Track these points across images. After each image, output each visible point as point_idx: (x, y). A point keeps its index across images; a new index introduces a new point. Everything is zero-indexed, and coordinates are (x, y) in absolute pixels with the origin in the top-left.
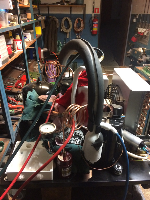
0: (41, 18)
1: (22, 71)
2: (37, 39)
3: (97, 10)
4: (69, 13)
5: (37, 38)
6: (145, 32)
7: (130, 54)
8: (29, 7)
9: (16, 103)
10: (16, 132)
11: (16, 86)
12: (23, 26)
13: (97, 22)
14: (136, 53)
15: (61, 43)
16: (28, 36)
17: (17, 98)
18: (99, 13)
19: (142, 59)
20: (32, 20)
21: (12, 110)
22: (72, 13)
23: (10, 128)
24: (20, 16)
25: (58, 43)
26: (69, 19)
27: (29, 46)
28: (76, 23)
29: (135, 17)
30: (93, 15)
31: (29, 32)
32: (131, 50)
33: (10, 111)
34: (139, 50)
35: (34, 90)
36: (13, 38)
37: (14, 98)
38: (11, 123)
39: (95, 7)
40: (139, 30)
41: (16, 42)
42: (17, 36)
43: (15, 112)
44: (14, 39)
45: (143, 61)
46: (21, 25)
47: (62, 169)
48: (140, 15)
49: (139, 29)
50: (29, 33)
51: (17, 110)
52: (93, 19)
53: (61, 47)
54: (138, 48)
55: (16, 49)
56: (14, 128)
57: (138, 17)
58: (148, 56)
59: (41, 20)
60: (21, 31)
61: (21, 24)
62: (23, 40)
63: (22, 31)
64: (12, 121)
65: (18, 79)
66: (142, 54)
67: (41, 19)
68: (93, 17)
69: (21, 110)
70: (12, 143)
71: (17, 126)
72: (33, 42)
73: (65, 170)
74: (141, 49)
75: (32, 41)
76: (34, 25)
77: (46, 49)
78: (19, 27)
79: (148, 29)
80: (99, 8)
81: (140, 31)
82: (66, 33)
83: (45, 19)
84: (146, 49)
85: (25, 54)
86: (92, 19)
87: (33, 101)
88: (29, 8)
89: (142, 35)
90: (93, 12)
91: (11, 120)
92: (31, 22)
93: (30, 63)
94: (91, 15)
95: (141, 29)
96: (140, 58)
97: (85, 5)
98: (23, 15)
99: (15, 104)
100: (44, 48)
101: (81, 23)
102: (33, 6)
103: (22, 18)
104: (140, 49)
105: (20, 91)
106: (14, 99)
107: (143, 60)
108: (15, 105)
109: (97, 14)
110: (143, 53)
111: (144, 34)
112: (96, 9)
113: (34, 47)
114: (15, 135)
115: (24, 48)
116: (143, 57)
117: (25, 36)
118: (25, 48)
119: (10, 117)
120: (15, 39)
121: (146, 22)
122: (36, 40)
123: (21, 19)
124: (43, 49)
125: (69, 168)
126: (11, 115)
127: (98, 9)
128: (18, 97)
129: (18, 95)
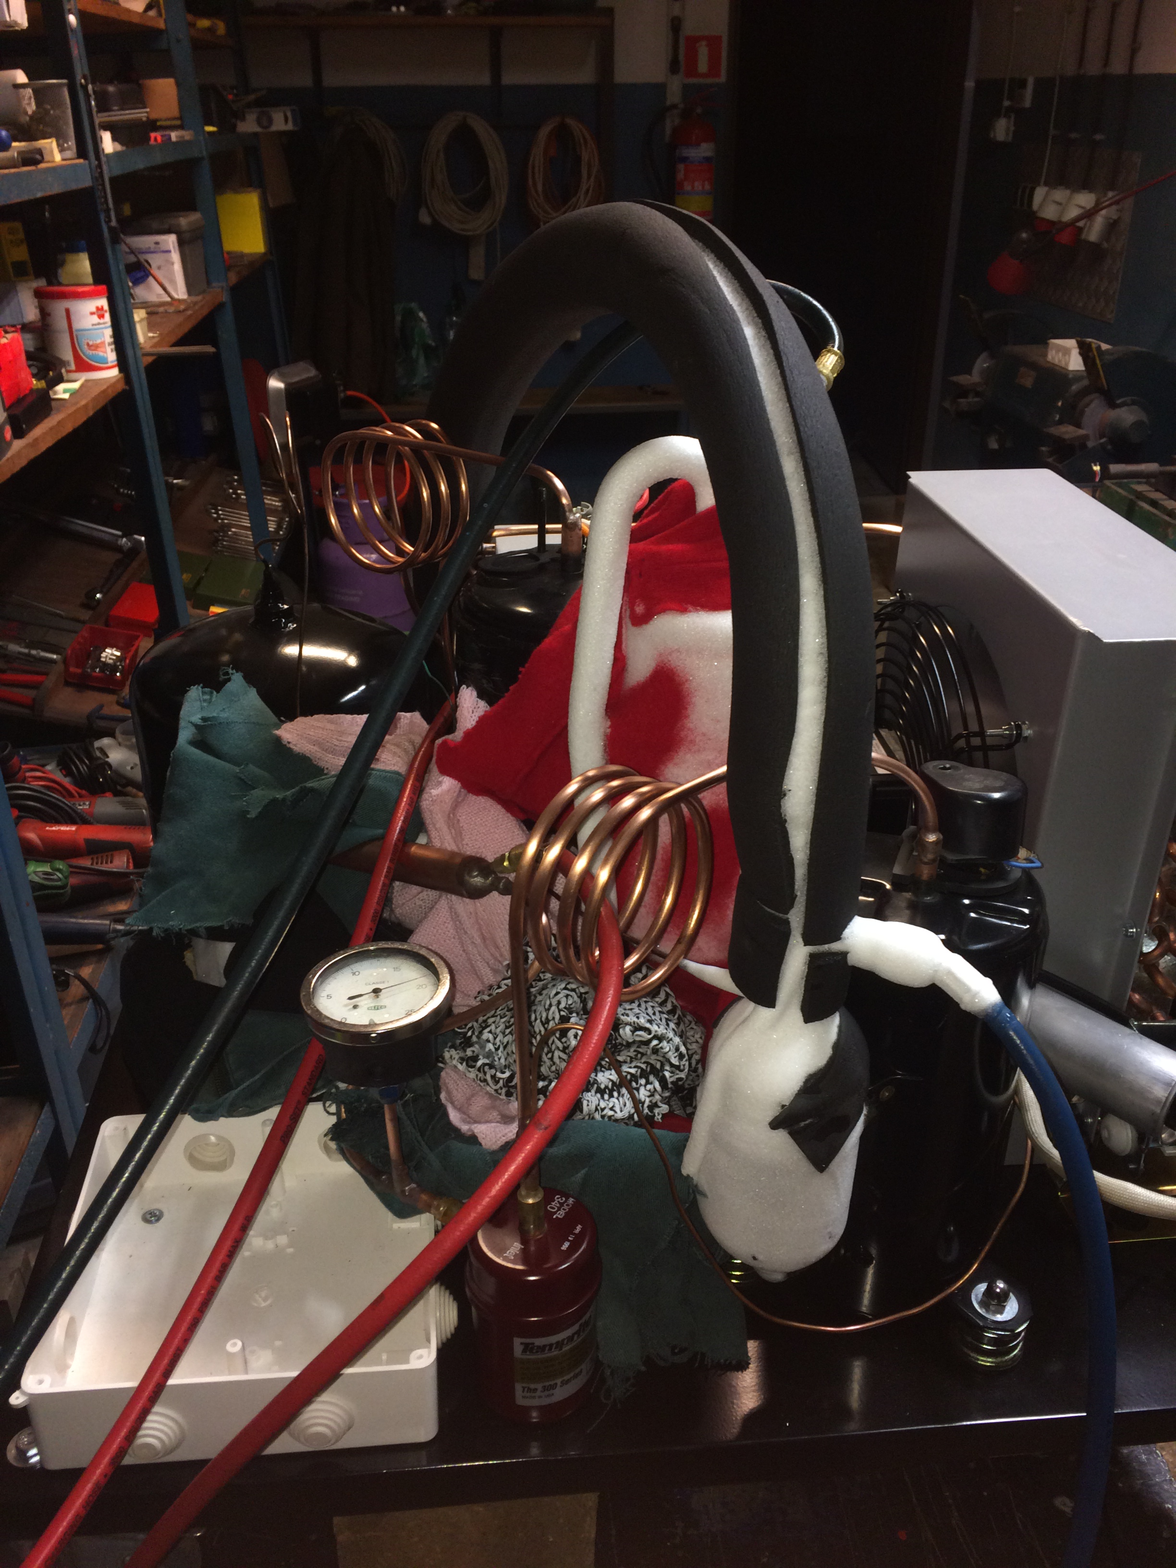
0: (259, 122)
1: (119, 549)
2: (234, 290)
3: (703, 52)
4: (485, 79)
5: (233, 278)
6: (1089, 215)
7: (977, 394)
8: (162, 25)
9: (83, 806)
10: (92, 1049)
11: (72, 669)
12: (117, 172)
13: (705, 150)
14: (1028, 380)
15: (425, 326)
16: (155, 261)
17: (83, 769)
18: (723, 79)
19: (1078, 425)
20: (187, 135)
21: (47, 868)
22: (509, 79)
23: (34, 1010)
24: (85, 88)
25: (399, 318)
26: (481, 127)
27: (174, 339)
28: (537, 156)
29: (1006, 103)
30: (674, 94)
31: (169, 231)
32: (982, 363)
33: (36, 870)
34: (1049, 358)
35: (237, 680)
36: (37, 276)
37: (65, 766)
38: (47, 971)
39: (689, 28)
40: (1041, 206)
41: (59, 307)
42: (70, 257)
43: (74, 880)
44: (41, 283)
45: (1090, 444)
46: (100, 166)
47: (518, 1344)
48: (1044, 86)
49: (1040, 193)
50: (171, 240)
51: (86, 862)
52: (677, 121)
53: (428, 351)
54: (1042, 341)
55: (64, 363)
56: (67, 1014)
57: (1027, 103)
58: (1124, 404)
59: (256, 134)
60: (102, 217)
61: (98, 157)
62: (118, 290)
63: (108, 210)
64: (53, 960)
65: (85, 615)
66: (1075, 388)
67: (258, 129)
68: (674, 106)
69: (120, 863)
70: (57, 1136)
71: (92, 994)
72: (205, 312)
73: (542, 1349)
74: (1067, 351)
75: (195, 299)
76: (205, 176)
77: (305, 372)
78: (86, 182)
79: (1110, 194)
80: (719, 38)
81: (1050, 213)
82: (464, 243)
83: (290, 127)
84: (1105, 346)
85: (140, 403)
86: (670, 123)
87: (238, 764)
88: (160, 32)
89: (1065, 238)
90: (674, 67)
91: (42, 951)
92: (181, 143)
93: (180, 488)
94: (660, 89)
95: (1060, 194)
96: (1060, 422)
97: (609, 12)
98: (111, 89)
99: (71, 818)
100: (288, 363)
101: (578, 160)
102: (192, 25)
103: (103, 107)
104: (1060, 349)
105: (106, 711)
106: (59, 776)
107: (1086, 437)
108: (73, 822)
109: (709, 81)
110: (1086, 382)
111: (1083, 236)
112: (693, 42)
113: (210, 349)
114: (82, 1070)
115: (130, 352)
116: (1082, 413)
117: (132, 259)
118: (139, 353)
119: (35, 922)
120: (50, 283)
121: (1098, 137)
122: (225, 297)
123: (98, 119)
124: (286, 369)
125: (576, 1327)
126: (41, 910)
127: (713, 42)
128: (91, 758)
129: (97, 744)
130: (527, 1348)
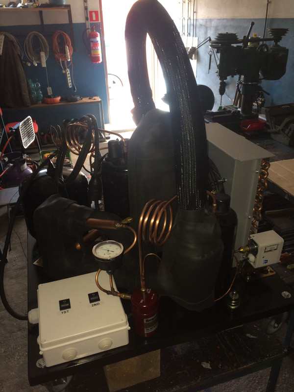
22: (45, 22)
30: (88, 26)
39: (90, 9)
80: (97, 11)
86: (88, 32)
90: (87, 19)
97: (70, 6)
130: (147, 321)
